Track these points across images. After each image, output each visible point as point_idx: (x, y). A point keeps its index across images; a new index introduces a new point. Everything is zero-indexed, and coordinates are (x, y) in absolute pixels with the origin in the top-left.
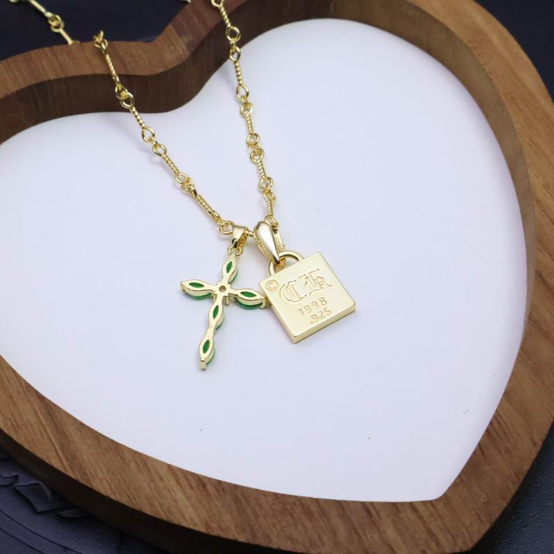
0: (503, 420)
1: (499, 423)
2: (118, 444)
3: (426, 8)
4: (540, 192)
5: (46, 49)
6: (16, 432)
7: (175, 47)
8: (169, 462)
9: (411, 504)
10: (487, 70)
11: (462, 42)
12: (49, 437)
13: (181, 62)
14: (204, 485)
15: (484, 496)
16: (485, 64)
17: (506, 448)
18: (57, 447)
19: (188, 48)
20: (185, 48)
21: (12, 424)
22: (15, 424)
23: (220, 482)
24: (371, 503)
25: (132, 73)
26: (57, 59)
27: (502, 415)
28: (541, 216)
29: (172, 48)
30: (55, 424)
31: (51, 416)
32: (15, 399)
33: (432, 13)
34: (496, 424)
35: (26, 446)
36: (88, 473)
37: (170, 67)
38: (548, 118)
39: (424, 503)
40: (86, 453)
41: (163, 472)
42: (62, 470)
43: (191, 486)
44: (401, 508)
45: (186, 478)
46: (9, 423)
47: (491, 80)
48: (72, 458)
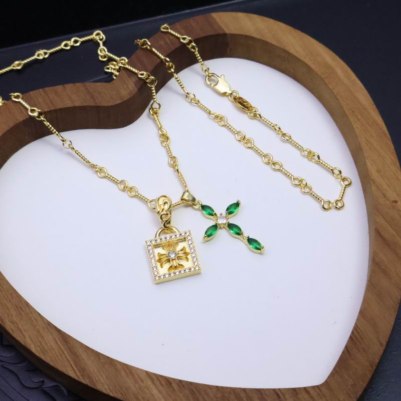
0: (360, 330)
1: (358, 332)
2: (112, 359)
3: (292, 51)
4: (374, 174)
5: (41, 90)
6: (44, 355)
7: (127, 85)
8: (146, 370)
9: (305, 388)
10: (335, 93)
11: (317, 74)
12: (66, 357)
13: (132, 95)
14: (170, 384)
15: (351, 381)
16: (333, 89)
17: (363, 348)
18: (72, 364)
19: (135, 85)
20: (133, 85)
21: (41, 350)
22: (43, 350)
23: (180, 381)
24: (279, 389)
25: (100, 105)
26: (49, 97)
27: (359, 326)
28: (376, 192)
29: (125, 86)
30: (69, 348)
31: (66, 342)
32: (41, 332)
33: (296, 55)
34: (356, 333)
35: (51, 364)
36: (94, 379)
37: (125, 99)
38: (377, 124)
39: (313, 387)
40: (91, 366)
41: (143, 376)
42: (76, 378)
43: (162, 384)
44: (298, 392)
45: (158, 379)
46: (39, 349)
47: (338, 99)
48: (83, 370)
